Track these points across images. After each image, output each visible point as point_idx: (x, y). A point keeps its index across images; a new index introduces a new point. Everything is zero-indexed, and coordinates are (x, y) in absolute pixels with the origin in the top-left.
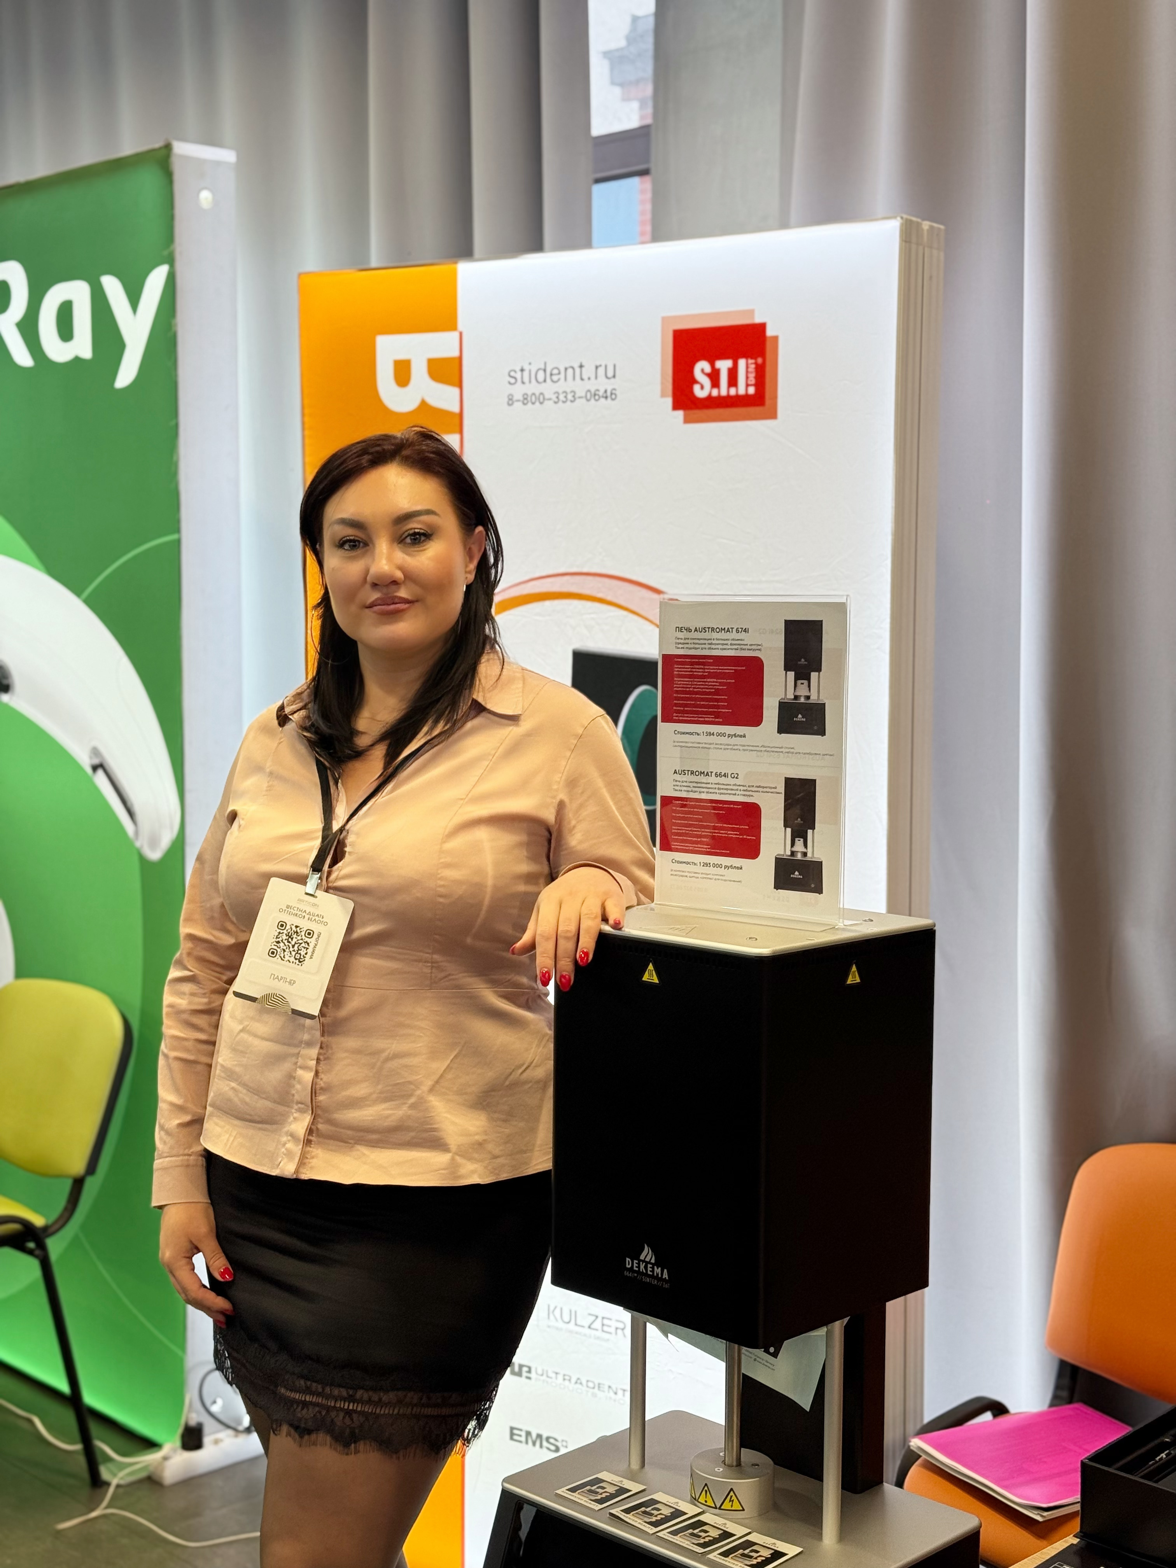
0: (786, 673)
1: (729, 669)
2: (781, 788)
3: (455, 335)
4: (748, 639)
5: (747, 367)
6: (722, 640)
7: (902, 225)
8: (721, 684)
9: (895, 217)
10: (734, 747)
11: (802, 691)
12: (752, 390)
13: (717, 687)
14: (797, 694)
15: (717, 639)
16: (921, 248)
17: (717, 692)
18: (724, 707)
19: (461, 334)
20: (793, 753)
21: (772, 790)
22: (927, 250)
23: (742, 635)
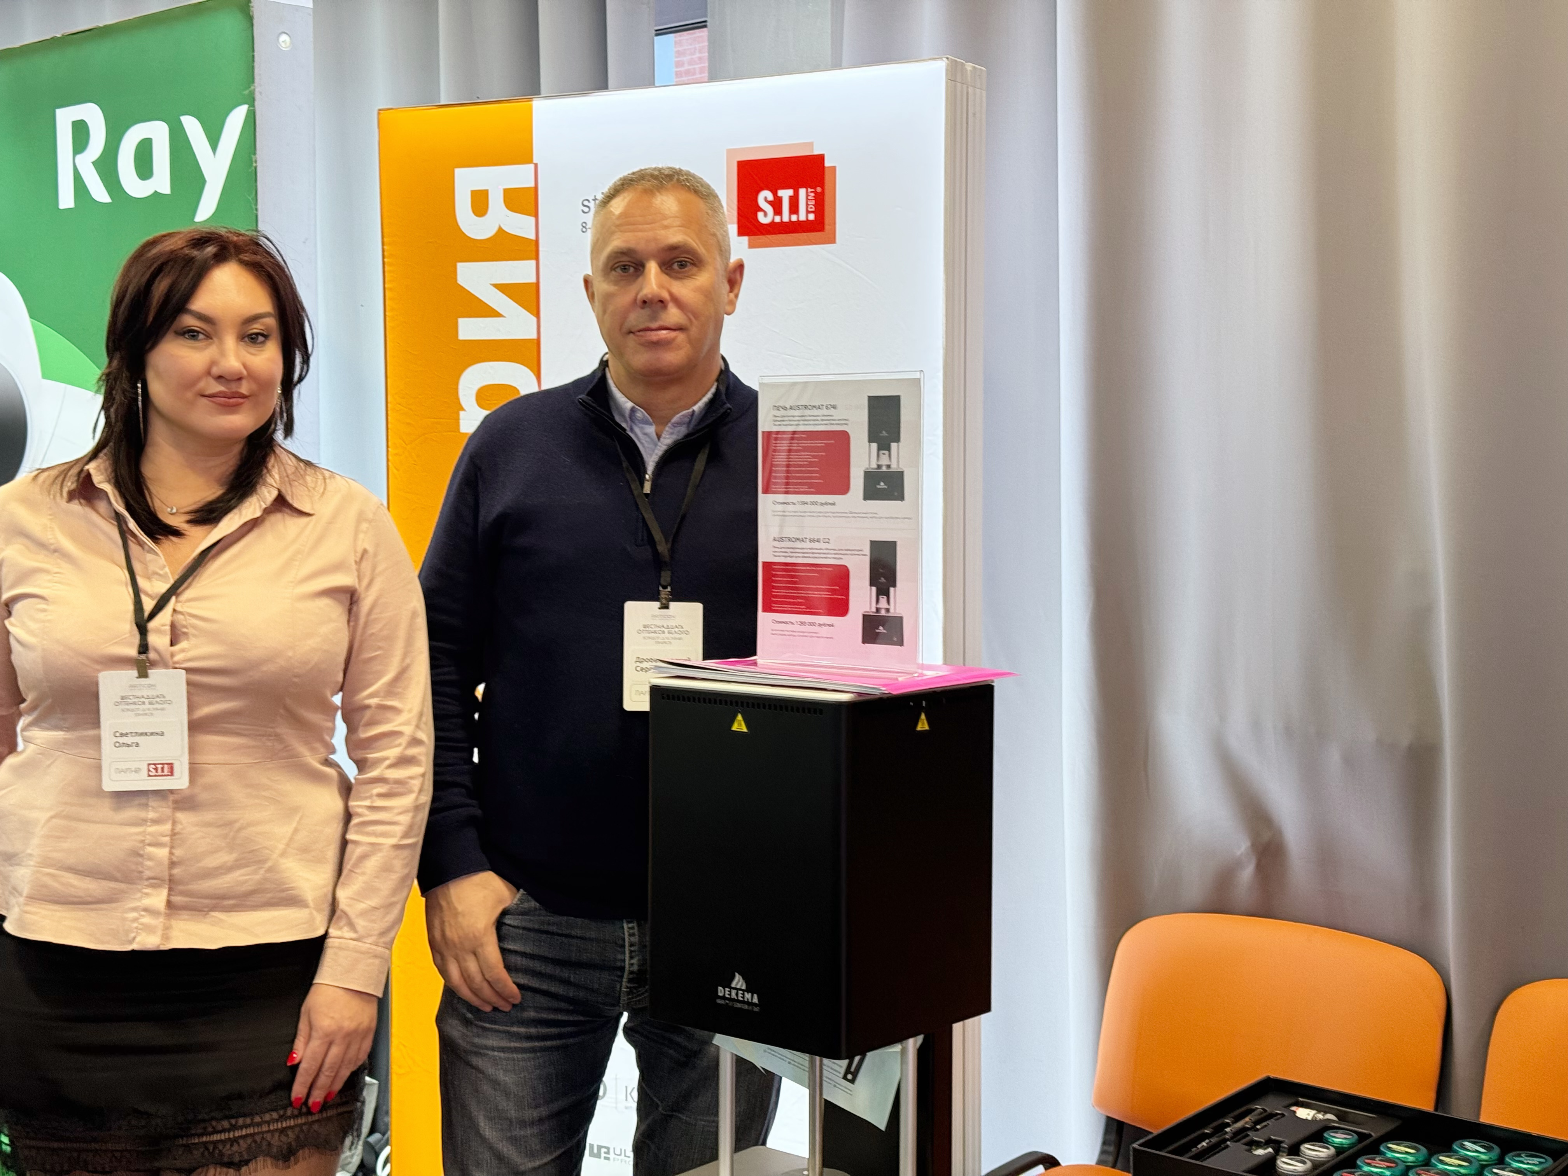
0: (870, 445)
1: (820, 443)
2: (867, 551)
3: (531, 167)
4: (836, 414)
5: (807, 196)
6: (813, 416)
7: (948, 65)
8: (814, 457)
9: (941, 58)
10: (826, 515)
11: (884, 461)
12: (811, 217)
13: (809, 460)
14: (880, 463)
15: (810, 416)
16: (965, 86)
17: (811, 464)
18: (816, 478)
19: (536, 165)
20: (876, 518)
21: (858, 552)
22: (970, 89)
23: (832, 411)
